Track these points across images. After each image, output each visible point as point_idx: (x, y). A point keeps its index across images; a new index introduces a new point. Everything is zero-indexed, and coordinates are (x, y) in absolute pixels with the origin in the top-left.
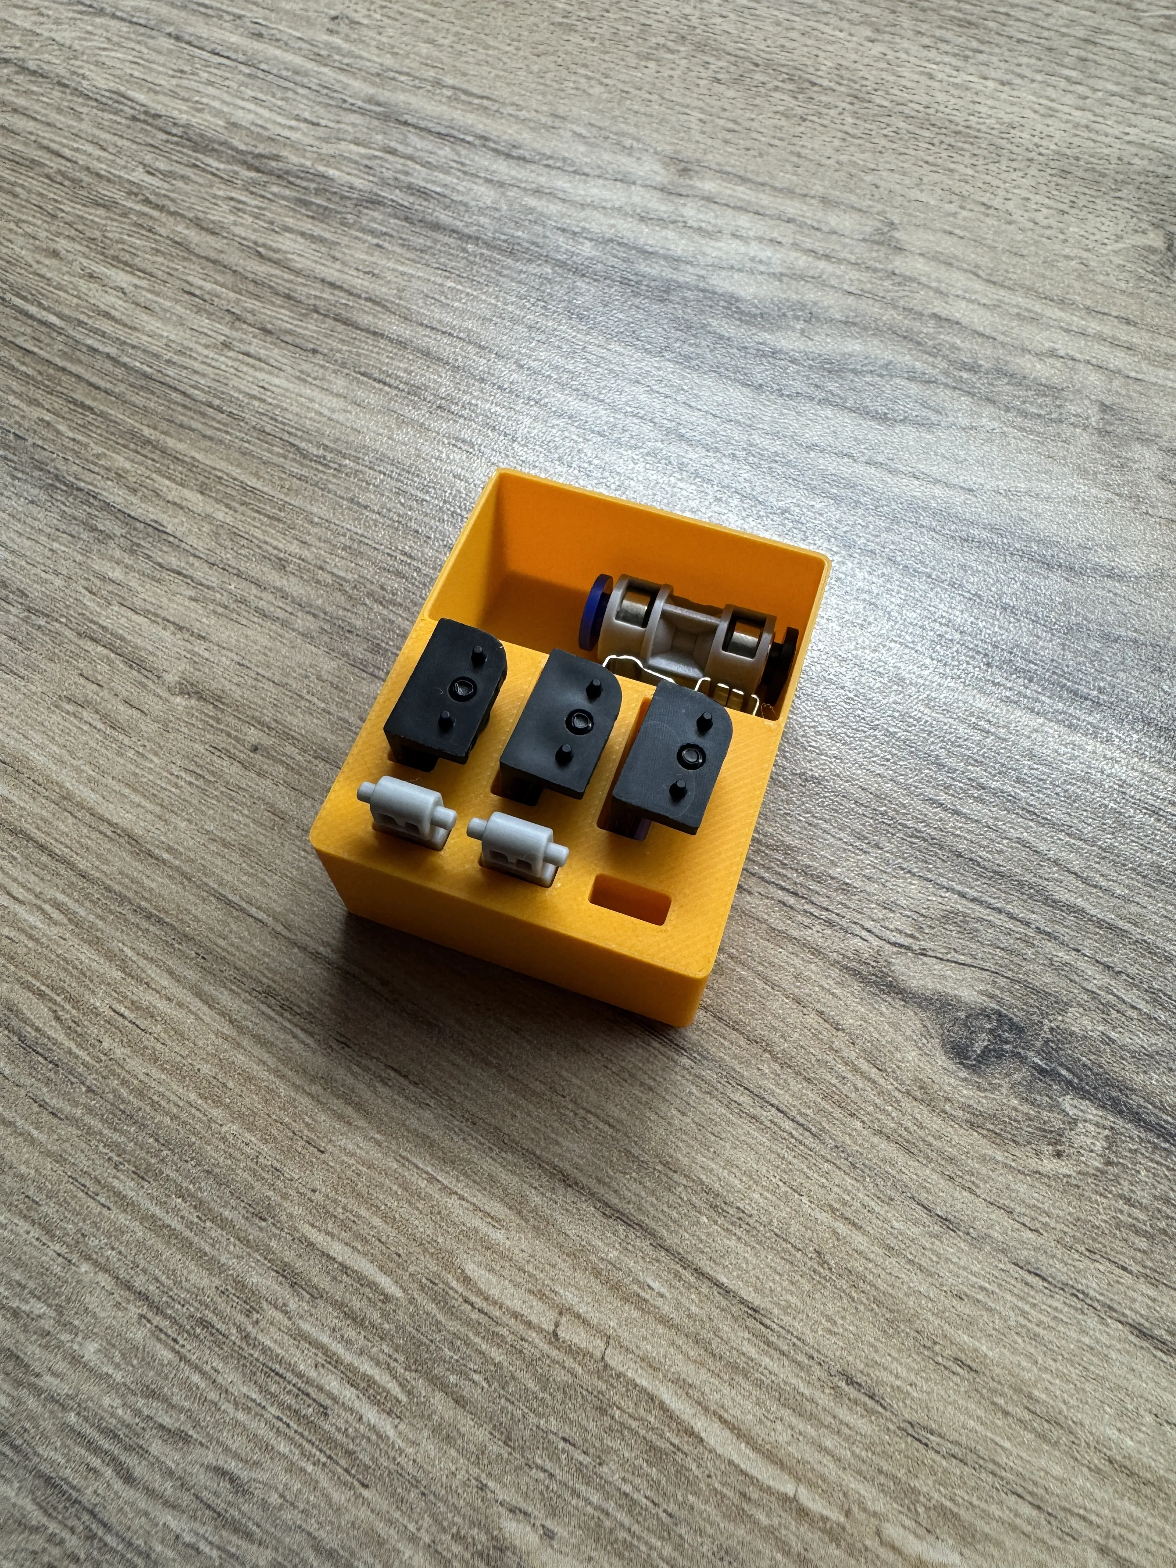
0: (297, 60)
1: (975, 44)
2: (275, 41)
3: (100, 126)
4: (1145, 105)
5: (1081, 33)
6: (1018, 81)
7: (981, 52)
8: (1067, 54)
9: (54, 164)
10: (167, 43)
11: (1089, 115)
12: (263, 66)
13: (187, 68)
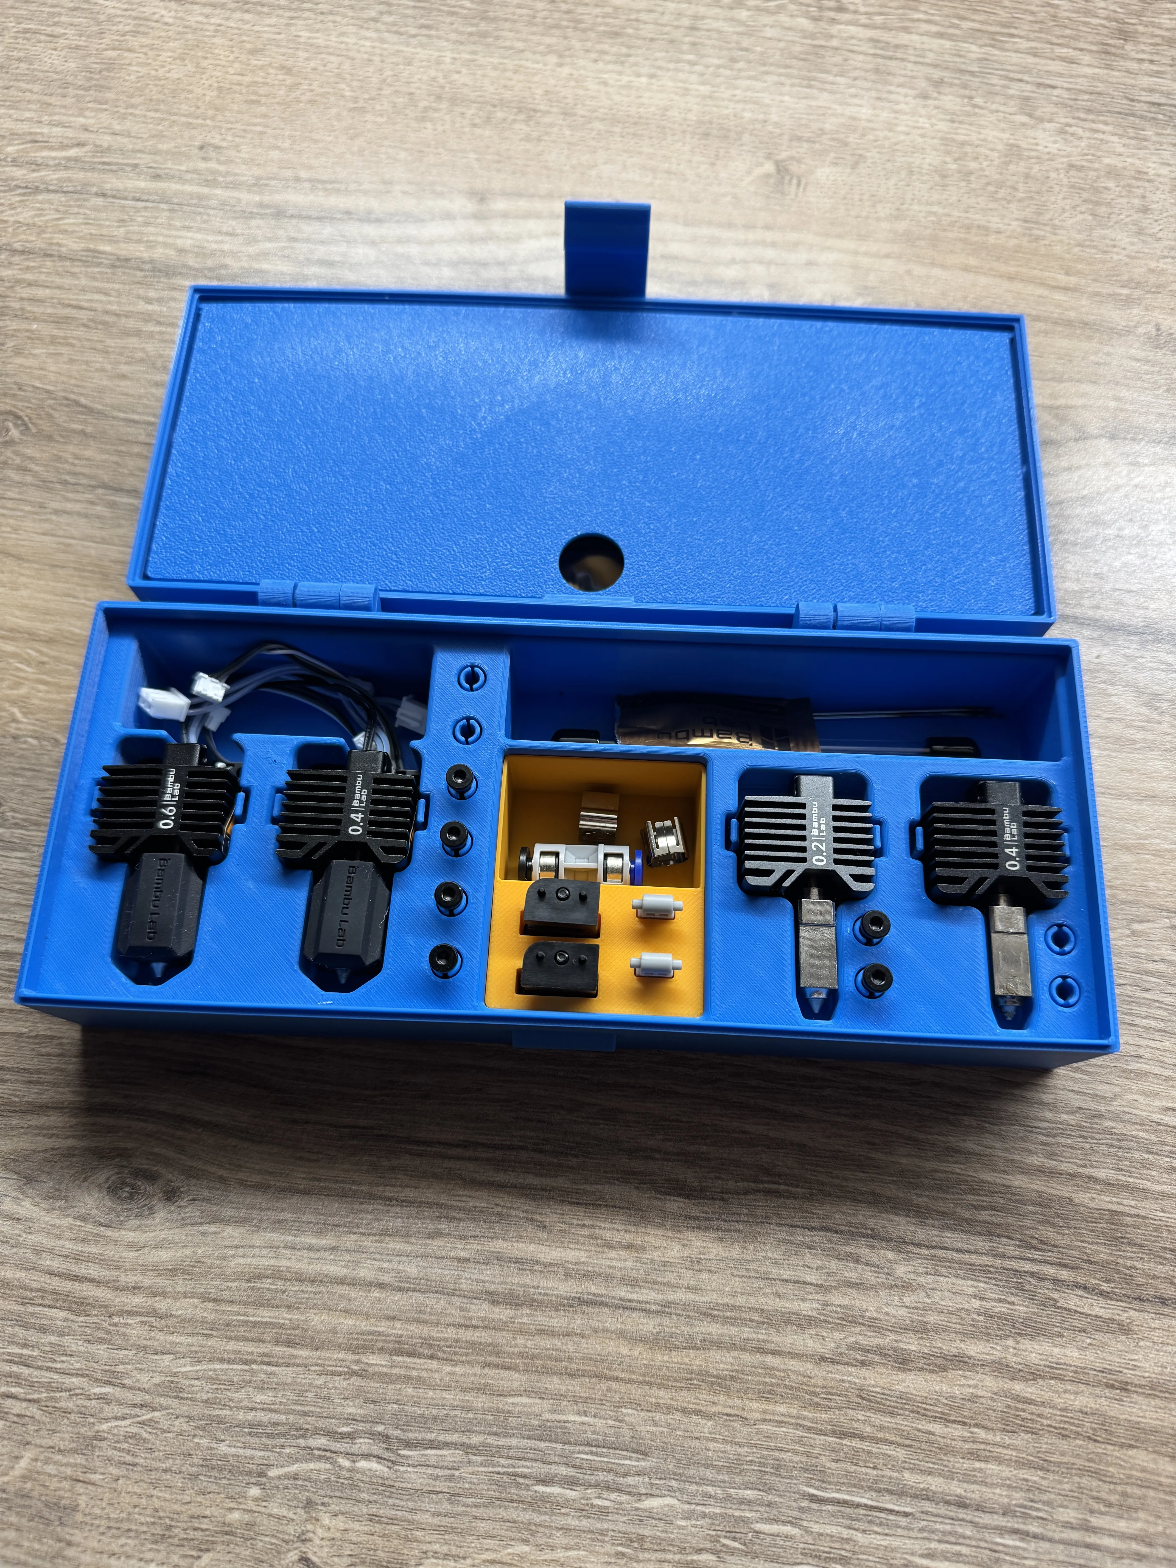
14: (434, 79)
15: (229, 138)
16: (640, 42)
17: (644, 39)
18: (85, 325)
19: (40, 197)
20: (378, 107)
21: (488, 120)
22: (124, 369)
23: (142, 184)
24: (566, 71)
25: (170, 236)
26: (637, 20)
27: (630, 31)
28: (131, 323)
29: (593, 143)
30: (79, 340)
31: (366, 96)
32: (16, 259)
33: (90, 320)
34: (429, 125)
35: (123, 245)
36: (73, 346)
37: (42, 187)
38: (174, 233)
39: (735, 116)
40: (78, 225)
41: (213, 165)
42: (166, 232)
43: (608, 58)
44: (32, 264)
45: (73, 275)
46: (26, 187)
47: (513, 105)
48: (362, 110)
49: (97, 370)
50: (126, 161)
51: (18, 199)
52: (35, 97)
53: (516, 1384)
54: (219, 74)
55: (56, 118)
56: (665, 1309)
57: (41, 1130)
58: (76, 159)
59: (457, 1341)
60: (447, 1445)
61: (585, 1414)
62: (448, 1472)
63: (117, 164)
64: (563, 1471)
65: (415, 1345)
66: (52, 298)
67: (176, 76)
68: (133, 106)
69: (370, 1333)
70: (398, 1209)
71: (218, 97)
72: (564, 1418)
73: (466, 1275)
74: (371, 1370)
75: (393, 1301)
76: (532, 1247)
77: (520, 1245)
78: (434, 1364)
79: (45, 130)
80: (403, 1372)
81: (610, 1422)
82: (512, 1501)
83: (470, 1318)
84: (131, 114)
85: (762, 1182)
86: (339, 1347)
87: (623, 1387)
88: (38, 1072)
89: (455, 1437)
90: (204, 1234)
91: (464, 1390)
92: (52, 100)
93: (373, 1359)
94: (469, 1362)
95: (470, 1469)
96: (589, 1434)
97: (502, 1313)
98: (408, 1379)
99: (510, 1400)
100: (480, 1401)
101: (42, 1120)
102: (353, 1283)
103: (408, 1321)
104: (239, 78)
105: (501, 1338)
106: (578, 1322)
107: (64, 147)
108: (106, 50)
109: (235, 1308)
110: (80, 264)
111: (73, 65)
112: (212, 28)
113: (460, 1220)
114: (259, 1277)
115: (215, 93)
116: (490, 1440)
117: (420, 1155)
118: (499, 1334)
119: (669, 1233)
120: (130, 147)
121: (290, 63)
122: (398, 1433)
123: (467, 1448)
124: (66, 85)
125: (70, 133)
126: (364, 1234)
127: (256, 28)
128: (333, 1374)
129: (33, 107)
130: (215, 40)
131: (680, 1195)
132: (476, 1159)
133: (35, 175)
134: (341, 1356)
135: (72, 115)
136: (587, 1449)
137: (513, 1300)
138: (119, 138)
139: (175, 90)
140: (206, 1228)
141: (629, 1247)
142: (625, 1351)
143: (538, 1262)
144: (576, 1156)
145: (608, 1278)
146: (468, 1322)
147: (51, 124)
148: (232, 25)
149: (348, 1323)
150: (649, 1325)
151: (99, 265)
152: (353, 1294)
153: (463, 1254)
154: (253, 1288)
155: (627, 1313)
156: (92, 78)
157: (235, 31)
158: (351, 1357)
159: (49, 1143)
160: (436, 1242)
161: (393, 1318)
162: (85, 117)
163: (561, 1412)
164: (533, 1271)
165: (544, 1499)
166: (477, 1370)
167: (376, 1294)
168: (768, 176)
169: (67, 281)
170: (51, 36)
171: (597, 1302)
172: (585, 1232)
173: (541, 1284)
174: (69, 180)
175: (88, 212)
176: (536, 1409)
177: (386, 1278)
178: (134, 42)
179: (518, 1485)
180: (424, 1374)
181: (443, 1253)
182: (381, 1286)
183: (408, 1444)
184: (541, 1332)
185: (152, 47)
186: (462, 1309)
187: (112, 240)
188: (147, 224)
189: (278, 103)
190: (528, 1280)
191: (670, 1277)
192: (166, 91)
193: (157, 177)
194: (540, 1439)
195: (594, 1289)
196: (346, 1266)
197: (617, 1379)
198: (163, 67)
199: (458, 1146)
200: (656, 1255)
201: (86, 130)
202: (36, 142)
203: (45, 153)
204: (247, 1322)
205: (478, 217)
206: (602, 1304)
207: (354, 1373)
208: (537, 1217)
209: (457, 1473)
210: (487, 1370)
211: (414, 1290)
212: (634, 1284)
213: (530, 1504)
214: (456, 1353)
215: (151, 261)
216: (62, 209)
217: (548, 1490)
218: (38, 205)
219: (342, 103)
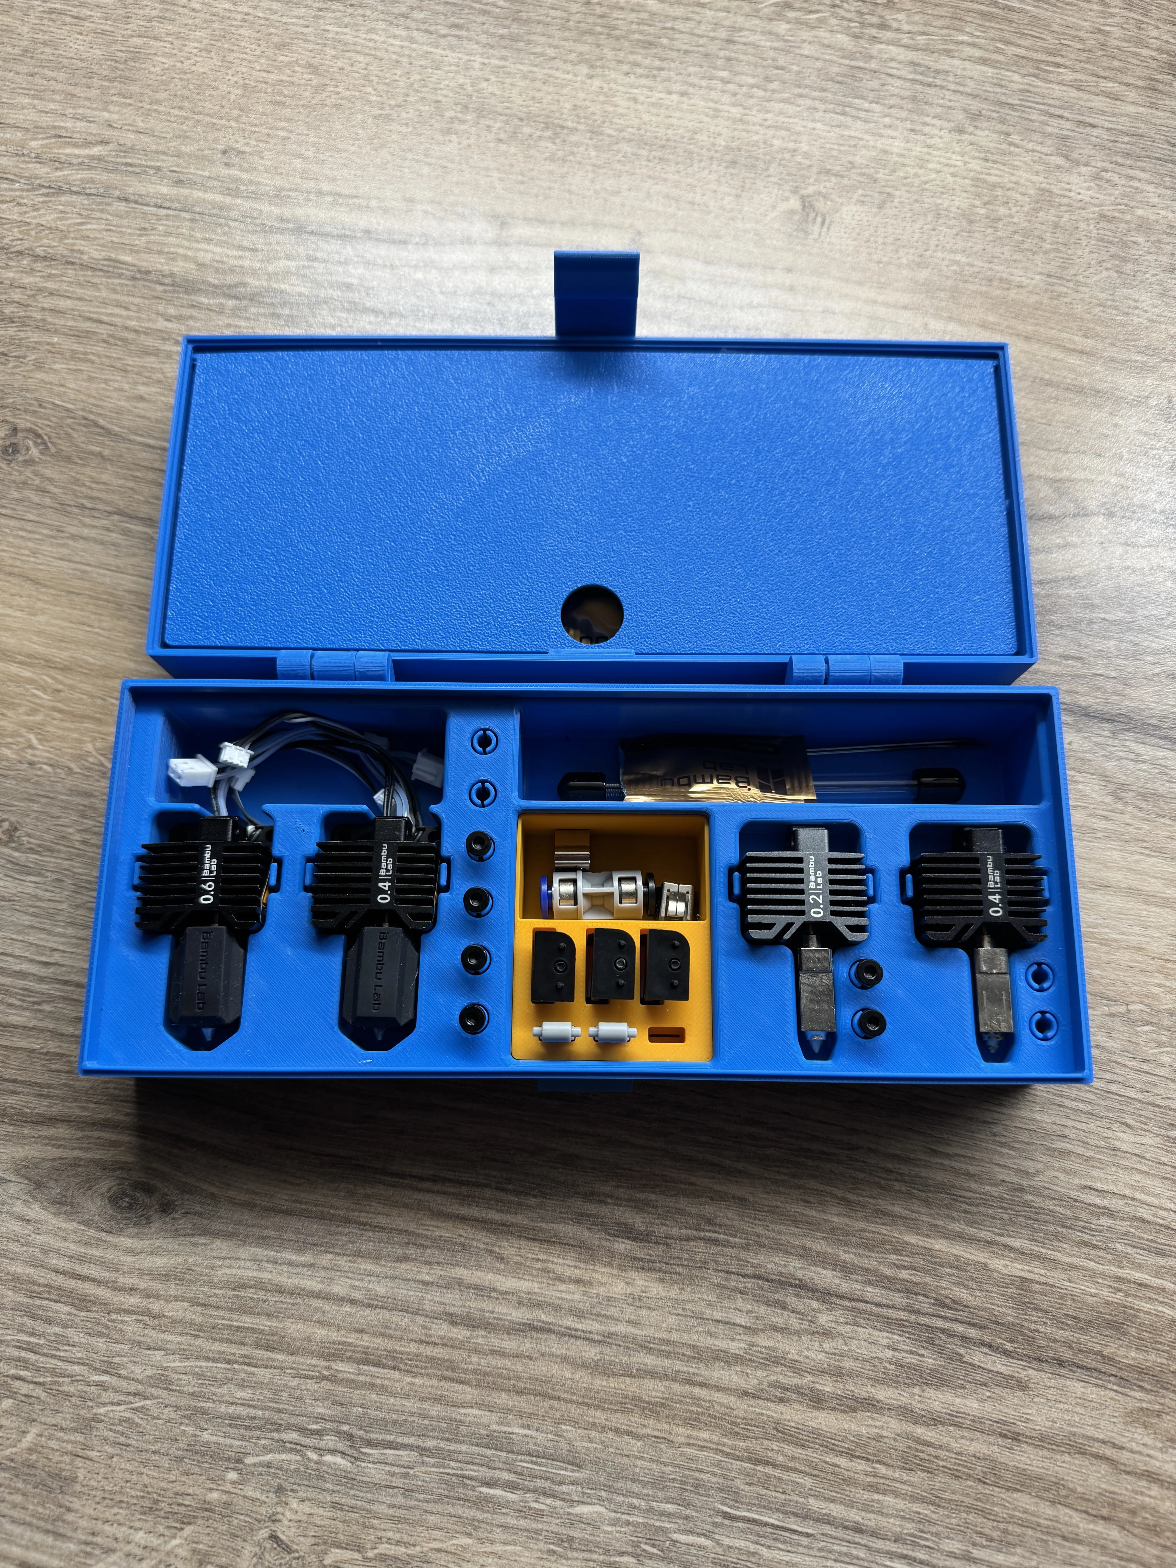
0: (219, 198)
1: (657, 63)
2: (192, 184)
3: (115, 291)
4: (773, 91)
5: (723, 34)
6: (691, 90)
7: (663, 69)
8: (718, 57)
9: (103, 330)
10: (122, 206)
11: (740, 109)
12: (197, 209)
13: (147, 225)
14: (462, 86)
15: (253, 143)
16: (674, 54)
17: (679, 51)
18: (104, 341)
19: (63, 199)
20: (404, 115)
21: (514, 135)
22: (142, 390)
23: (164, 190)
24: (597, 83)
25: (190, 249)
26: (673, 29)
27: (665, 41)
28: (150, 342)
29: (618, 166)
30: (99, 356)
31: (393, 102)
32: (38, 266)
33: (110, 336)
34: (454, 138)
35: (143, 256)
36: (93, 362)
37: (65, 187)
38: (195, 245)
39: (765, 143)
40: (100, 231)
41: (234, 172)
42: (186, 243)
43: (639, 71)
44: (54, 272)
45: (95, 286)
46: (50, 187)
47: (540, 119)
48: (388, 118)
49: (116, 389)
50: (149, 163)
51: (41, 199)
52: (59, 87)
53: (468, 1397)
54: (244, 70)
55: (81, 111)
56: (606, 1339)
57: (51, 1141)
58: (100, 159)
59: (417, 1355)
60: (404, 1446)
61: (529, 1427)
62: (403, 1470)
63: (140, 166)
64: (506, 1476)
65: (380, 1356)
66: (73, 310)
67: (202, 70)
68: (158, 102)
69: (340, 1343)
70: (371, 1234)
71: (243, 96)
72: (509, 1430)
73: (429, 1297)
74: (340, 1376)
75: (362, 1316)
76: (490, 1276)
77: (479, 1274)
78: (396, 1375)
79: (69, 125)
80: (368, 1379)
81: (551, 1436)
82: (459, 1499)
83: (431, 1336)
84: (155, 110)
85: (704, 1230)
86: (312, 1354)
87: (564, 1406)
88: (49, 1086)
89: (411, 1440)
90: (195, 1244)
91: (422, 1399)
92: (77, 91)
93: (341, 1366)
94: (428, 1375)
95: (424, 1469)
96: (531, 1446)
97: (460, 1333)
98: (372, 1386)
99: (462, 1411)
100: (436, 1410)
101: (51, 1132)
102: (327, 1297)
103: (374, 1334)
104: (265, 75)
105: (457, 1355)
106: (527, 1346)
107: (88, 144)
108: (133, 36)
109: (221, 1313)
110: (101, 274)
111: (99, 52)
112: (239, 17)
113: (426, 1247)
114: (244, 1286)
115: (240, 92)
116: (443, 1444)
117: (394, 1186)
118: (456, 1352)
119: (615, 1272)
120: (154, 147)
121: (316, 61)
122: (361, 1433)
123: (422, 1451)
124: (90, 75)
125: (94, 129)
126: (339, 1254)
127: (284, 19)
128: (306, 1377)
129: (57, 97)
130: (242, 31)
131: (628, 1238)
132: (444, 1193)
133: (59, 173)
134: (314, 1361)
135: (96, 109)
136: (528, 1458)
137: (470, 1322)
138: (142, 136)
139: (200, 86)
140: (196, 1239)
141: (578, 1281)
142: (567, 1374)
143: (494, 1290)
144: (535, 1196)
145: (557, 1308)
146: (428, 1339)
147: (75, 118)
148: (261, 15)
149: (321, 1333)
150: (591, 1353)
151: (120, 276)
152: (327, 1308)
153: (427, 1278)
154: (237, 1296)
155: (572, 1340)
156: (117, 68)
157: (263, 22)
158: (323, 1363)
159: (57, 1153)
160: (404, 1266)
161: (362, 1331)
162: (109, 112)
163: (508, 1424)
164: (489, 1297)
165: (487, 1499)
166: (435, 1382)
167: (347, 1308)
168: (792, 212)
169: (88, 293)
170: (77, 18)
171: (545, 1329)
172: (539, 1265)
173: (496, 1310)
174: (92, 181)
175: (110, 218)
176: (485, 1421)
177: (357, 1295)
178: (161, 29)
179: (465, 1486)
180: (386, 1383)
181: (410, 1276)
182: (353, 1302)
183: (370, 1444)
184: (493, 1352)
185: (178, 36)
186: (424, 1327)
187: (133, 250)
188: (168, 234)
189: (303, 106)
190: (484, 1305)
191: (613, 1311)
192: (191, 87)
193: (179, 182)
194: (487, 1447)
195: (544, 1317)
196: (322, 1282)
197: (559, 1399)
198: (189, 59)
199: (428, 1180)
200: (602, 1291)
201: (110, 126)
202: (60, 136)
203: (69, 150)
204: (231, 1326)
205: (500, 243)
206: (550, 1331)
207: (325, 1378)
208: (496, 1249)
209: (411, 1472)
210: (443, 1383)
211: (382, 1308)
212: (580, 1315)
213: (475, 1503)
214: (416, 1366)
215: (172, 275)
216: (84, 213)
217: (492, 1491)
218: (60, 207)
219: (367, 108)
